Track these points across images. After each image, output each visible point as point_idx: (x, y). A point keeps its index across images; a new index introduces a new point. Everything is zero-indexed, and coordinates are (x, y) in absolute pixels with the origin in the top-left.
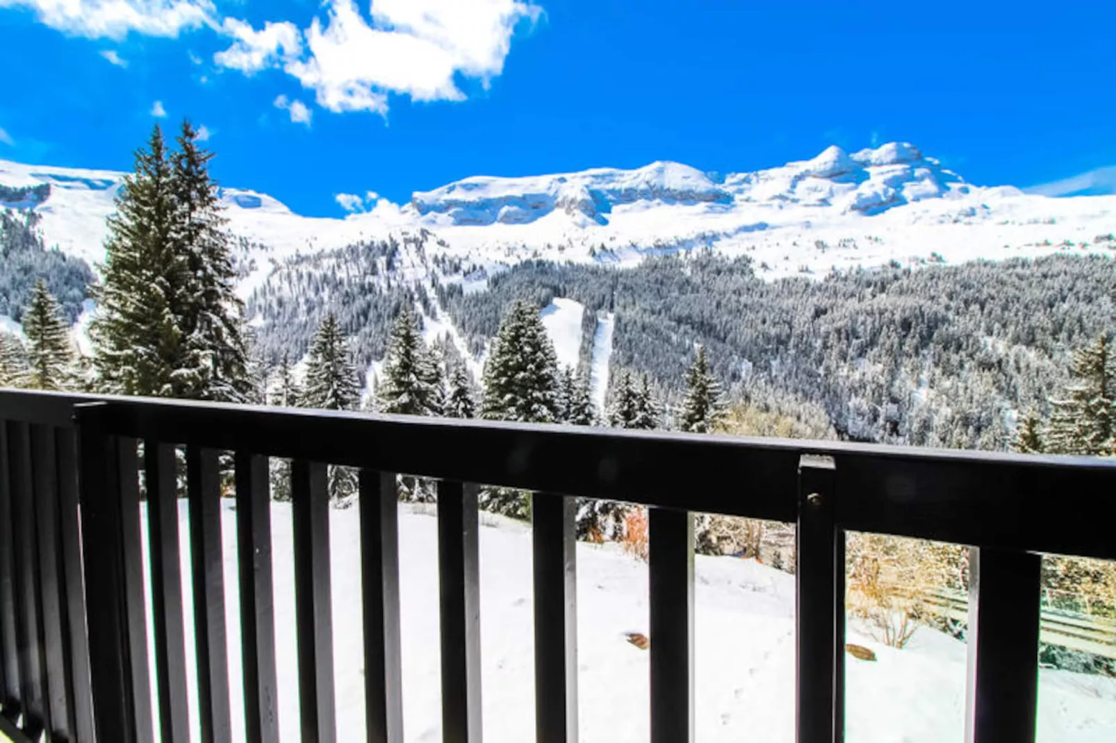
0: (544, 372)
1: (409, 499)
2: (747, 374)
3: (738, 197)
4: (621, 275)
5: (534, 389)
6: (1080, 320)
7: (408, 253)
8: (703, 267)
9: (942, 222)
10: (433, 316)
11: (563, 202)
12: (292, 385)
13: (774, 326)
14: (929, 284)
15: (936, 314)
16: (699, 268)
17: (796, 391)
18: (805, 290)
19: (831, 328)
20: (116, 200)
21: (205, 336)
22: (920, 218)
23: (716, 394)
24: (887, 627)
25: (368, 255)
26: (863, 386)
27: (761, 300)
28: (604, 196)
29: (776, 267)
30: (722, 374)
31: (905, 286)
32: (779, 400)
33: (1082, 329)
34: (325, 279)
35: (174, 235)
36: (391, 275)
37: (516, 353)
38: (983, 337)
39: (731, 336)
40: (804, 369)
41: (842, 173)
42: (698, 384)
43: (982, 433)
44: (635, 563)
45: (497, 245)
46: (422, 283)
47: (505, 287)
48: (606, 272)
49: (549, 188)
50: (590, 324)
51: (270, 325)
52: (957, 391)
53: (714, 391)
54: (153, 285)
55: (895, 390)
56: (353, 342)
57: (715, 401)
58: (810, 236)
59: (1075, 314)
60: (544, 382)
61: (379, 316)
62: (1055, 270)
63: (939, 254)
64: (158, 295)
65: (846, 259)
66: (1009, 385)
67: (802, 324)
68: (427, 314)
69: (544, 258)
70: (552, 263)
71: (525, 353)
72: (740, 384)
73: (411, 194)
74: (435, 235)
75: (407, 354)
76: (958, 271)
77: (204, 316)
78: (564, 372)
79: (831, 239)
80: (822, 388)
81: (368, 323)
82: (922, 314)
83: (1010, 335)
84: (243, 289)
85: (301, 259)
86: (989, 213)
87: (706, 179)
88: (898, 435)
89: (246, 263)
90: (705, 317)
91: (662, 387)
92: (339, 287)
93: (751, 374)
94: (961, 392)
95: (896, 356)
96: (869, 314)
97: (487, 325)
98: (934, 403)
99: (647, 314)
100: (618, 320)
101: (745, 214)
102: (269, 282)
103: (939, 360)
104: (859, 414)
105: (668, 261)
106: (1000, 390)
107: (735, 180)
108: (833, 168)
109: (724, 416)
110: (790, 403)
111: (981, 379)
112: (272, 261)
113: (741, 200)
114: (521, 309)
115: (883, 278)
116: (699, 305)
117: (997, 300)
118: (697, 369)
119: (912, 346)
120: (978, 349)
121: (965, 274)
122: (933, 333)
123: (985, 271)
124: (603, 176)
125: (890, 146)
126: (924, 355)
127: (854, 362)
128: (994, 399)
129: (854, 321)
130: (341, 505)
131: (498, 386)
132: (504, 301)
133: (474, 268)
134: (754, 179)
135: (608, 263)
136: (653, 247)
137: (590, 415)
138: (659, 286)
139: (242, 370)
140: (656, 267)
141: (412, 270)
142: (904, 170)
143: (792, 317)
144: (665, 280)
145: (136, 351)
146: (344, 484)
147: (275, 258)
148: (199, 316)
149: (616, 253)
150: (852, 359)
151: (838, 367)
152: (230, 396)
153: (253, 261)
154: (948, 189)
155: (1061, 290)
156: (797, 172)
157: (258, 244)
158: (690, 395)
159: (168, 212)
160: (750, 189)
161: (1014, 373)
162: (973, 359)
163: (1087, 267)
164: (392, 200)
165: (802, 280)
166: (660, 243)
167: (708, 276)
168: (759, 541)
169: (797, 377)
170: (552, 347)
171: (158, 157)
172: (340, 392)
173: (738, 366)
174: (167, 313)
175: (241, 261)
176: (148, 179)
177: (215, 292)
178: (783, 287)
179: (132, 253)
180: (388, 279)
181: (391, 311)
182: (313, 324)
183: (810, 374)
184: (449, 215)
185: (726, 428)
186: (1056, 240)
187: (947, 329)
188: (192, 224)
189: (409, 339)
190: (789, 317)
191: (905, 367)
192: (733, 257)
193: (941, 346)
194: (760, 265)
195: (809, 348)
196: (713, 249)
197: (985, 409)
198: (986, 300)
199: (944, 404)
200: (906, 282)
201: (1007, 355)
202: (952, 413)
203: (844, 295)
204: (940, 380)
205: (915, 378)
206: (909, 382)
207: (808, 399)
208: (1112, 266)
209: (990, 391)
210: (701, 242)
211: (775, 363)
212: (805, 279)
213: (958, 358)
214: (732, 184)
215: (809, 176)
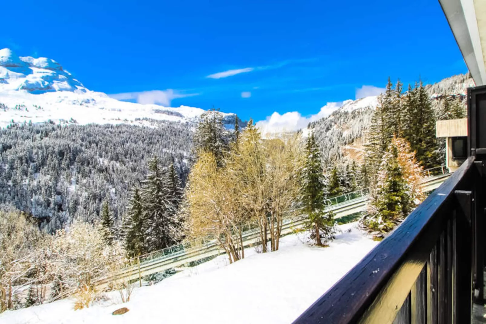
6: (133, 150)
9: (74, 104)
14: (72, 133)
15: (76, 148)
19: (15, 157)
22: (63, 100)
26: (39, 188)
31: (59, 134)
33: (134, 153)
38: (98, 158)
41: (14, 66)
43: (102, 201)
52: (89, 184)
55: (58, 188)
59: (131, 148)
62: (123, 130)
63: (74, 119)
65: (21, 116)
66: (111, 178)
76: (85, 128)
79: (10, 103)
80: (12, 194)
82: (69, 148)
83: (109, 157)
86: (95, 103)
88: (62, 211)
94: (91, 184)
95: (57, 171)
96: (39, 148)
98: (79, 191)
103: (80, 170)
104: (38, 205)
106: (108, 181)
108: (8, 62)
111: (100, 177)
115: (46, 129)
117: (103, 142)
119: (66, 164)
120: (97, 164)
121: (88, 129)
122: (75, 158)
123: (97, 129)
125: (44, 59)
126: (72, 169)
127: (33, 175)
128: (106, 185)
129: (31, 152)
142: (53, 74)
150: (31, 174)
151: (22, 180)
154: (77, 88)
155: (126, 138)
161: (112, 173)
162: (95, 168)
163: (134, 130)
186: (122, 118)
187: (82, 155)
191: (63, 175)
193: (80, 163)
197: (102, 190)
198: (98, 142)
199: (84, 191)
200: (59, 132)
201: (109, 165)
202: (88, 194)
203: (22, 137)
204: (81, 179)
205: (69, 181)
206: (66, 183)
207: (3, 201)
208: (141, 130)
209: (103, 182)
213: (89, 168)
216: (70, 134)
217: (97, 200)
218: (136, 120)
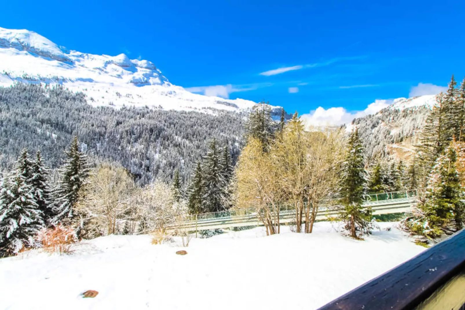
2: (84, 150)
3: (77, 63)
8: (58, 95)
9: (162, 94)
13: (98, 128)
14: (159, 116)
15: (161, 127)
16: (55, 95)
17: (109, 157)
18: (112, 113)
19: (123, 130)
22: (155, 91)
26: (137, 154)
27: (91, 115)
29: (98, 101)
31: (151, 116)
33: (199, 135)
38: (175, 136)
39: (74, 131)
40: (113, 147)
41: (127, 66)
43: (175, 168)
55: (148, 155)
58: (113, 91)
59: (198, 130)
62: (193, 116)
63: (161, 106)
65: (129, 102)
66: (182, 152)
67: (111, 128)
76: (168, 113)
79: (123, 93)
80: (120, 155)
82: (157, 127)
83: (182, 136)
86: (176, 94)
87: (59, 49)
88: (149, 171)
90: (59, 121)
93: (87, 150)
94: (169, 154)
95: (148, 142)
96: (138, 125)
98: (161, 159)
99: (19, 116)
101: (81, 72)
103: (162, 144)
104: (135, 165)
105: (34, 88)
106: (180, 153)
107: (75, 54)
108: (123, 63)
110: (106, 162)
111: (174, 150)
113: (79, 65)
115: (143, 112)
116: (57, 115)
117: (178, 124)
118: (74, 148)
119: (153, 139)
120: (174, 140)
121: (170, 114)
122: (160, 134)
125: (145, 61)
126: (157, 142)
127: (133, 144)
128: (178, 156)
129: (133, 128)
134: (86, 57)
136: (22, 77)
138: (27, 101)
140: (25, 90)
142: (150, 72)
144: (32, 98)
150: (132, 143)
151: (127, 146)
154: (164, 83)
155: (194, 122)
156: (108, 60)
160: (83, 61)
161: (183, 148)
162: (172, 143)
163: (200, 116)
165: (111, 108)
166: (27, 77)
167: (61, 99)
169: (109, 151)
178: (102, 110)
183: (115, 149)
186: (193, 107)
187: (164, 133)
190: (105, 124)
191: (151, 146)
192: (75, 92)
193: (163, 139)
194: (90, 98)
195: (114, 139)
196: (63, 86)
197: (176, 160)
198: (175, 124)
199: (164, 159)
200: (151, 114)
201: (181, 142)
202: (166, 162)
203: (129, 117)
204: (162, 151)
205: (154, 150)
206: (153, 152)
207: (114, 160)
208: (206, 117)
209: (177, 154)
210: (55, 81)
211: (98, 145)
212: (112, 108)
213: (167, 143)
214: (74, 56)
215: (113, 63)
217: (172, 167)
218: (203, 108)
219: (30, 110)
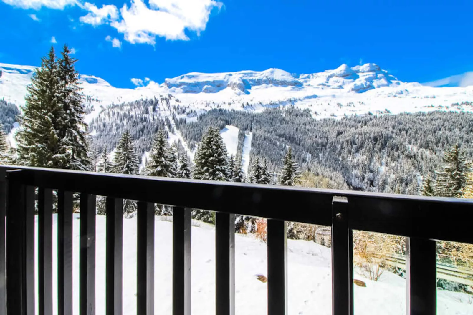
0: (221, 157)
1: (160, 214)
2: (309, 159)
3: (305, 84)
4: (255, 116)
5: (217, 165)
6: (447, 138)
7: (162, 105)
8: (290, 113)
9: (389, 96)
10: (173, 132)
11: (231, 84)
12: (108, 162)
13: (320, 139)
14: (385, 122)
15: (388, 135)
16: (288, 113)
17: (330, 167)
18: (333, 124)
19: (344, 140)
20: (32, 79)
21: (69, 140)
22: (380, 94)
23: (296, 168)
24: (370, 271)
25: (145, 105)
26: (358, 165)
27: (315, 127)
28: (248, 82)
29: (321, 114)
30: (298, 159)
31: (375, 123)
32: (323, 171)
33: (448, 142)
34: (125, 114)
35: (57, 95)
36: (155, 114)
37: (209, 149)
38: (407, 145)
39: (302, 143)
40: (333, 158)
41: (348, 75)
42: (288, 163)
43: (408, 186)
44: (261, 243)
45: (201, 102)
46: (168, 118)
47: (205, 120)
48: (249, 114)
49: (225, 78)
50: (242, 137)
51: (99, 135)
52: (397, 168)
53: (295, 166)
54: (47, 116)
55: (371, 167)
56: (136, 143)
57: (296, 171)
58: (334, 102)
59: (445, 136)
60: (221, 162)
61: (149, 132)
62: (436, 117)
63: (388, 110)
64: (49, 121)
65: (350, 111)
66: (419, 165)
67: (332, 138)
68: (170, 131)
69: (222, 108)
70: (226, 110)
71: (213, 149)
72: (306, 164)
73: (165, 79)
74: (174, 97)
75: (161, 149)
76: (397, 117)
77: (69, 130)
78: (230, 158)
79: (344, 102)
80: (341, 166)
81: (143, 135)
82: (382, 135)
83: (418, 144)
84: (87, 119)
85: (114, 106)
86: (408, 93)
87: (291, 76)
88: (373, 186)
89: (90, 108)
90: (291, 135)
91: (273, 165)
92: (131, 119)
93: (311, 159)
94: (399, 168)
95: (371, 153)
96: (360, 134)
97: (197, 136)
98: (388, 173)
99: (266, 133)
100: (254, 135)
101: (307, 91)
102: (99, 116)
103: (390, 154)
104: (357, 177)
105: (276, 110)
106: (415, 167)
107: (304, 77)
108: (344, 73)
109: (299, 178)
110: (327, 172)
111: (407, 163)
112: (101, 107)
113: (306, 85)
114: (212, 130)
115: (365, 119)
116: (288, 129)
117: (413, 129)
118: (288, 157)
119: (378, 148)
120: (406, 150)
121: (400, 118)
122: (387, 143)
124: (247, 74)
125: (367, 65)
126: (383, 152)
127: (354, 155)
128: (413, 171)
129: (354, 137)
130: (129, 216)
131: (201, 163)
132: (204, 126)
133: (192, 112)
134: (312, 77)
135: (249, 110)
136: (269, 104)
137: (241, 177)
138: (272, 121)
139: (85, 155)
140: (270, 113)
141: (164, 112)
142: (373, 74)
143: (328, 135)
144: (274, 118)
145: (37, 146)
146: (130, 207)
147: (103, 105)
148: (67, 130)
149: (253, 106)
150: (353, 153)
151: (347, 157)
152: (80, 167)
153: (92, 107)
154: (391, 83)
155: (439, 126)
156: (329, 74)
157: (95, 99)
158: (285, 168)
159: (55, 84)
160: (310, 81)
161: (421, 160)
162: (404, 154)
163: (449, 116)
164: (156, 82)
166: (272, 103)
167: (292, 117)
168: (315, 233)
169: (330, 161)
170: (225, 146)
171: (52, 60)
172: (130, 165)
173: (305, 156)
174: (53, 129)
175: (87, 107)
176: (47, 69)
177: (75, 120)
178: (324, 122)
179: (37, 102)
180: (153, 116)
181: (154, 129)
182: (119, 135)
183: (336, 160)
184: (181, 89)
185: (300, 183)
186: (436, 105)
187: (392, 141)
188: (65, 90)
189: (162, 142)
190: (327, 135)
191: (376, 157)
192: (303, 109)
194: (314, 113)
195: (335, 149)
196: (294, 106)
197: (409, 176)
198: (408, 129)
199: (392, 173)
200: (375, 121)
201: (417, 153)
202: (396, 177)
203: (349, 126)
204: (390, 163)
205: (380, 162)
206: (377, 164)
207: (335, 170)
208: (459, 116)
209: (411, 168)
210: (289, 103)
211: (321, 155)
212: (333, 119)
213: (397, 154)
214: (302, 79)
215: (334, 76)
216: (383, 123)
217: (404, 184)
218: (453, 105)
219: (273, 127)
